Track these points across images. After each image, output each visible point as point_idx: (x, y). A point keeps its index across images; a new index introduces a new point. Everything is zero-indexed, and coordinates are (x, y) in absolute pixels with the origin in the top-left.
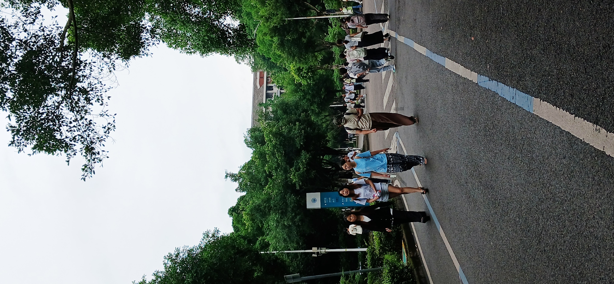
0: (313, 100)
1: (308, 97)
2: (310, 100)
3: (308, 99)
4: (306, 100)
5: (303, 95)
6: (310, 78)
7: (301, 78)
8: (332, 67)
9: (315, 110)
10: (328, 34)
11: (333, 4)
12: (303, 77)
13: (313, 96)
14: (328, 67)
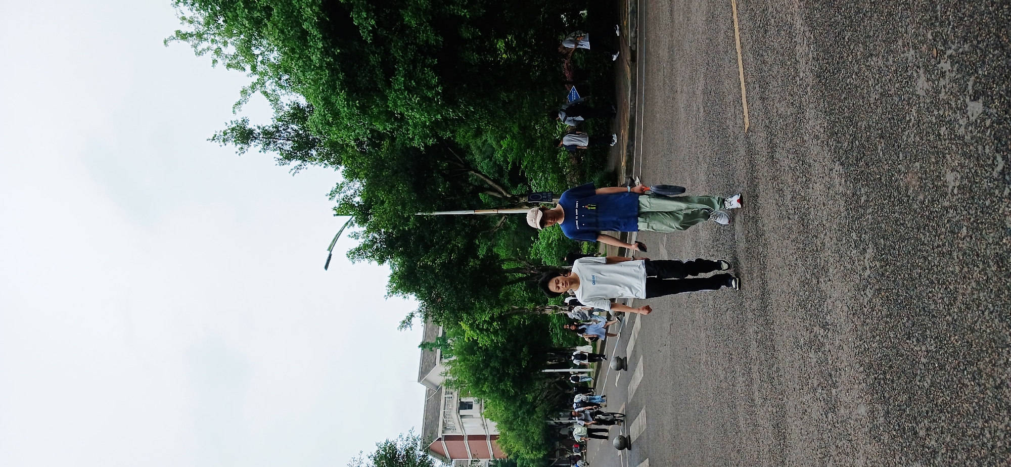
0: (503, 370)
1: (494, 364)
2: (498, 371)
3: (493, 368)
4: (489, 369)
5: (484, 361)
6: (496, 333)
7: (478, 331)
8: (543, 310)
9: (508, 391)
10: (538, 239)
11: (546, 179)
12: (481, 330)
13: (505, 362)
14: (535, 309)
